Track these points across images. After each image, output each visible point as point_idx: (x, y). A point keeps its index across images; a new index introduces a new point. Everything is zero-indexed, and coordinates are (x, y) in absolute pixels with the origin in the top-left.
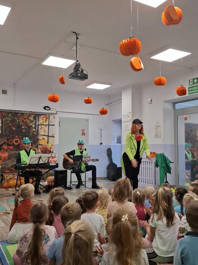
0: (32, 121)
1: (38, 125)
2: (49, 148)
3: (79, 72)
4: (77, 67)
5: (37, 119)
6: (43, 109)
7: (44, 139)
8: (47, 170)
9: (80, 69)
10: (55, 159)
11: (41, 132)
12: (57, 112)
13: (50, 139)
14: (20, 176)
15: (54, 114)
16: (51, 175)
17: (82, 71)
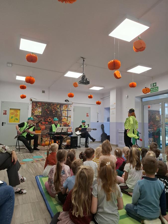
0: (58, 108)
1: (62, 110)
2: (68, 123)
3: (84, 80)
4: (83, 77)
5: (61, 107)
6: (65, 101)
7: (65, 118)
8: (66, 136)
9: (85, 78)
10: (71, 130)
11: (64, 115)
12: (72, 103)
13: (69, 118)
14: (51, 139)
15: (71, 104)
16: (69, 139)
17: (86, 79)
